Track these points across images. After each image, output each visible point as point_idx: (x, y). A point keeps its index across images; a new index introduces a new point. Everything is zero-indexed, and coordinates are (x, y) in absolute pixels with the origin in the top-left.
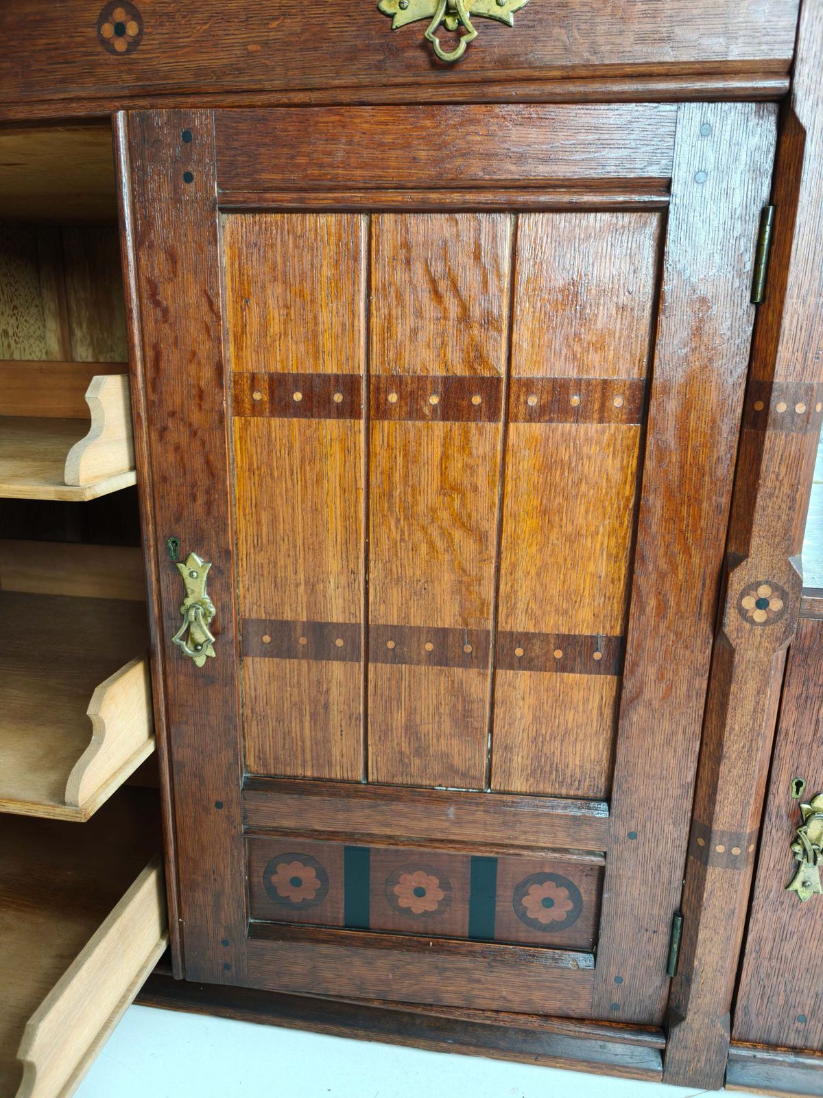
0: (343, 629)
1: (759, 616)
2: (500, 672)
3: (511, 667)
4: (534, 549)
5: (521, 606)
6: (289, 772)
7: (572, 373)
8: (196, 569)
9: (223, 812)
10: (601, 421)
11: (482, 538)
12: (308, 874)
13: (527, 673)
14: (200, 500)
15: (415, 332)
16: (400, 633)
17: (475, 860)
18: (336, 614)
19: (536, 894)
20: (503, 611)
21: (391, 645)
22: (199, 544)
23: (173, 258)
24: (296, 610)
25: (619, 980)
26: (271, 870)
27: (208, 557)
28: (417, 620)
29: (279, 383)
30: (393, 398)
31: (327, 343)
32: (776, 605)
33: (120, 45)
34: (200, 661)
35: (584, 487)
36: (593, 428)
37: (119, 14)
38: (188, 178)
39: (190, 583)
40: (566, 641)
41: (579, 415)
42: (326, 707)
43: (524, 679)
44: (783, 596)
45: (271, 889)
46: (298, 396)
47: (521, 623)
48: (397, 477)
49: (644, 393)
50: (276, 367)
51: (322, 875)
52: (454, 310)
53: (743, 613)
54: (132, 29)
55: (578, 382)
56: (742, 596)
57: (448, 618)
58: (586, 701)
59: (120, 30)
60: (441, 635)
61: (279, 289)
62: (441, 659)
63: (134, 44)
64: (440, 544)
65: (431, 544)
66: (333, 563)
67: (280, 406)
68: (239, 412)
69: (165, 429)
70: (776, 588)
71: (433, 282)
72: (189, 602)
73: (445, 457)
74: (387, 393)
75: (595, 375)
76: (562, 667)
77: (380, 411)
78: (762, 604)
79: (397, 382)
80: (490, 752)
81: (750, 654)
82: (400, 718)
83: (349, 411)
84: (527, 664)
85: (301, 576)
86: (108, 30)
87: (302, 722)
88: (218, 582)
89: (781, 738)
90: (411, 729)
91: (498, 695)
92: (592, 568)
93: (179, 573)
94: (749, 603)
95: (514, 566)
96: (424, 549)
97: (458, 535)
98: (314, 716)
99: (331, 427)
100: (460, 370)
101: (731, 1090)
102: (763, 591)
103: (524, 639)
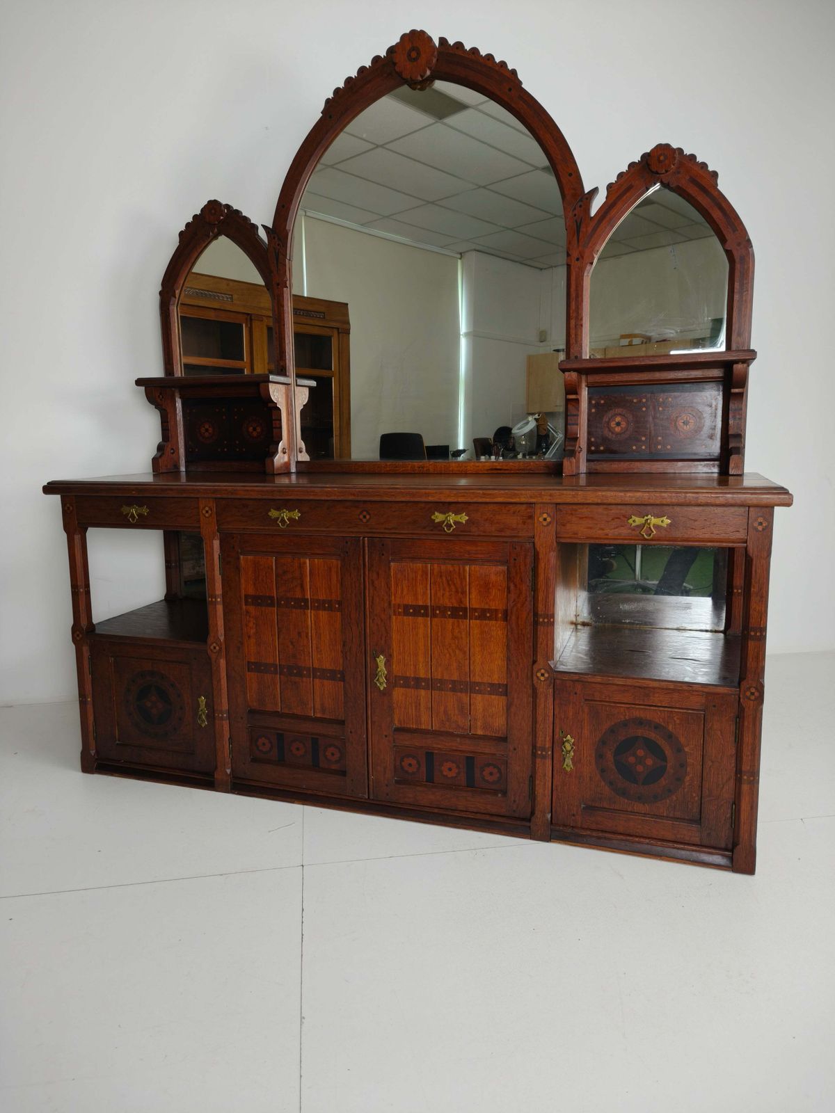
0: (425, 680)
1: (542, 678)
2: (472, 695)
3: (475, 693)
4: (479, 657)
5: (477, 674)
6: (408, 726)
7: (487, 607)
8: (381, 660)
9: (387, 738)
10: (496, 620)
11: (465, 653)
12: (414, 762)
13: (480, 695)
14: (383, 639)
15: (443, 595)
16: (441, 681)
17: (467, 757)
18: (422, 675)
19: (487, 771)
20: (471, 676)
21: (439, 685)
22: (382, 652)
23: (378, 574)
24: (410, 674)
25: (515, 801)
26: (402, 760)
27: (385, 657)
28: (446, 677)
29: (406, 607)
30: (438, 612)
31: (420, 597)
32: (546, 675)
33: (365, 520)
34: (381, 688)
35: (492, 639)
36: (494, 622)
37: (365, 513)
38: (383, 555)
39: (379, 664)
40: (492, 685)
41: (490, 619)
42: (420, 704)
43: (479, 697)
44: (548, 673)
45: (402, 768)
46: (411, 611)
47: (478, 679)
48: (439, 634)
49: (506, 613)
50: (406, 603)
51: (418, 763)
52: (454, 590)
53: (537, 677)
54: (368, 517)
55: (489, 609)
56: (537, 672)
57: (455, 677)
58: (499, 704)
59: (365, 517)
60: (454, 682)
61: (406, 582)
62: (454, 690)
63: (368, 521)
64: (452, 655)
65: (450, 654)
66: (421, 659)
67: (406, 613)
68: (395, 615)
69: (374, 619)
70: (546, 670)
71: (448, 582)
72: (379, 670)
73: (453, 629)
74: (436, 610)
75: (493, 608)
76: (490, 693)
77: (434, 615)
78: (543, 675)
79: (439, 608)
80: (470, 721)
81: (541, 690)
82: (442, 709)
83: (426, 615)
84: (480, 692)
85: (412, 663)
86: (361, 517)
87: (412, 709)
88: (388, 664)
89: (555, 717)
90: (445, 712)
91: (472, 701)
92: (497, 663)
93: (376, 660)
94: (539, 674)
95: (474, 662)
96: (448, 655)
97: (457, 651)
98: (416, 707)
99: (420, 619)
100: (456, 605)
101: (553, 842)
102: (543, 671)
103: (478, 684)
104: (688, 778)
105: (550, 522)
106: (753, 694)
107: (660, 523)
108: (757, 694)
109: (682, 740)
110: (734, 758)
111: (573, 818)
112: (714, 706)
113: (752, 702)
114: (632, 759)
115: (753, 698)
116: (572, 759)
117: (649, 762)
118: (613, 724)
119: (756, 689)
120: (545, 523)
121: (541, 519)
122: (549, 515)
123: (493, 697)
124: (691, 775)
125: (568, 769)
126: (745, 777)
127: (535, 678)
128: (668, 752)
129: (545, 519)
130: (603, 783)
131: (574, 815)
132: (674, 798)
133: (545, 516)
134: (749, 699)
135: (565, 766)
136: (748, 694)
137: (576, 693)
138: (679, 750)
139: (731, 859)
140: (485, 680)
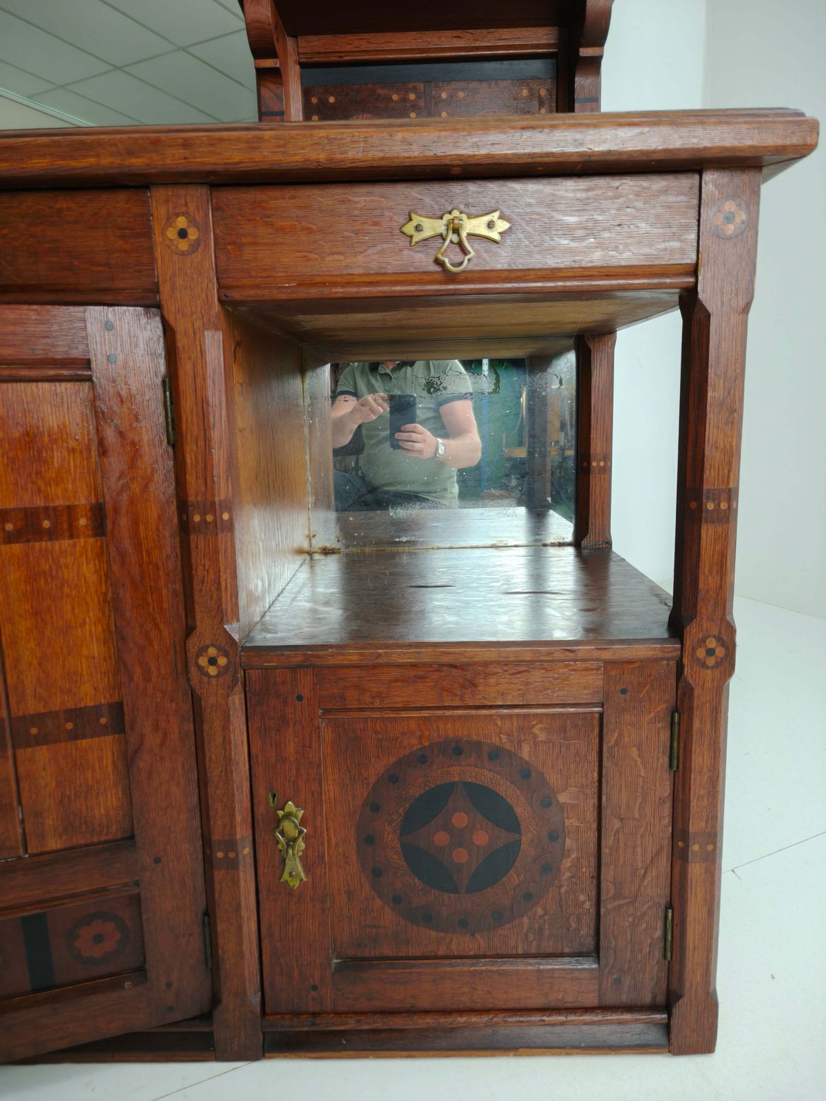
1: (212, 671)
2: (20, 752)
3: (29, 745)
4: (32, 644)
5: (29, 692)
7: (40, 502)
10: (71, 537)
13: (45, 748)
17: (24, 919)
19: (86, 935)
20: (13, 700)
25: (168, 986)
32: (222, 661)
35: (66, 590)
36: (66, 543)
40: (76, 714)
41: (53, 534)
43: (42, 754)
44: (226, 654)
47: (32, 706)
49: (99, 514)
53: (200, 669)
55: (46, 509)
56: (197, 657)
58: (100, 759)
70: (219, 649)
75: (60, 502)
76: (75, 736)
78: (213, 661)
80: (23, 821)
81: (212, 700)
84: (42, 740)
89: (253, 761)
91: (22, 770)
92: (85, 652)
94: (203, 661)
95: (16, 663)
101: (270, 1058)
102: (212, 652)
103: (38, 718)
104: (567, 863)
105: (198, 241)
106: (711, 652)
107: (484, 231)
108: (720, 652)
109: (553, 779)
110: (668, 805)
111: (313, 994)
112: (624, 691)
113: (709, 672)
114: (441, 838)
115: (711, 661)
116: (304, 859)
117: (481, 838)
118: (392, 760)
119: (719, 639)
120: (183, 245)
121: (172, 234)
122: (192, 221)
123: (84, 743)
124: (574, 856)
125: (295, 884)
126: (696, 848)
127: (193, 670)
128: (521, 809)
129: (183, 234)
130: (378, 902)
131: (315, 988)
132: (540, 911)
133: (181, 222)
134: (704, 665)
135: (286, 876)
136: (701, 653)
137: (300, 698)
138: (548, 802)
139: (667, 1028)
140: (59, 702)
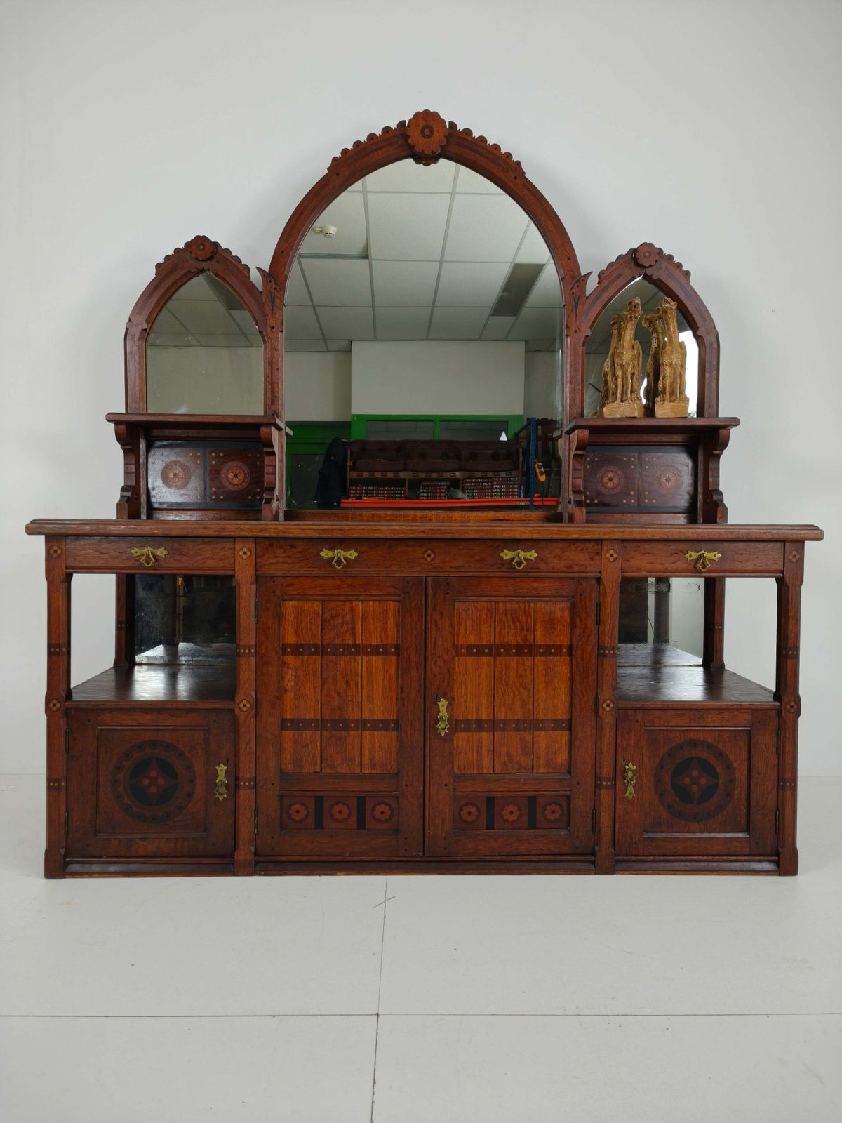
0: (486, 721)
1: (608, 709)
2: (535, 732)
3: (538, 731)
4: (543, 694)
5: (541, 710)
6: (468, 772)
7: (552, 643)
8: (443, 704)
9: (447, 787)
10: (560, 656)
11: (529, 690)
12: (473, 810)
13: (544, 732)
14: (446, 683)
15: (508, 632)
16: (505, 722)
17: (529, 797)
18: (484, 717)
19: (549, 809)
20: (535, 713)
21: (502, 726)
22: (444, 696)
23: (442, 614)
24: (472, 716)
25: (578, 837)
26: (461, 810)
27: (447, 699)
28: (510, 717)
29: (469, 647)
30: (502, 650)
31: (484, 636)
32: (612, 706)
33: (429, 559)
34: (443, 734)
35: (557, 675)
36: (558, 658)
37: (429, 552)
38: (448, 594)
39: (441, 708)
40: (555, 721)
41: (554, 654)
42: (481, 748)
43: (543, 734)
44: (614, 704)
45: (461, 818)
46: (475, 651)
47: (541, 716)
48: (503, 673)
49: (570, 648)
50: (469, 642)
51: (478, 810)
52: (519, 627)
53: (603, 708)
54: (433, 556)
55: (554, 645)
56: (603, 703)
57: (519, 716)
58: (561, 740)
59: (429, 556)
60: (517, 721)
61: (470, 620)
62: (517, 729)
63: (432, 560)
64: (516, 693)
65: (514, 693)
66: (484, 700)
67: (469, 653)
68: (457, 656)
69: (436, 661)
70: (611, 701)
71: (513, 619)
72: (441, 714)
73: (517, 667)
74: (501, 649)
75: (558, 643)
76: (554, 729)
77: (499, 654)
78: (608, 706)
79: (503, 646)
80: (533, 759)
81: (606, 721)
82: (505, 750)
83: (489, 654)
84: (543, 729)
85: (474, 705)
86: (425, 556)
87: (473, 753)
88: (450, 708)
89: (617, 745)
90: (508, 754)
91: (535, 740)
92: (560, 698)
93: (437, 704)
94: (605, 706)
95: (538, 698)
96: (512, 694)
97: (522, 690)
98: (477, 752)
99: (484, 659)
100: (521, 642)
101: (616, 874)
102: (608, 702)
103: (542, 721)
104: (736, 792)
105: (616, 558)
106: (792, 707)
107: (713, 557)
108: (795, 707)
109: (731, 756)
110: (776, 768)
111: (635, 846)
112: (759, 722)
113: (791, 715)
114: (687, 781)
115: (792, 710)
116: (634, 787)
117: (703, 781)
118: (670, 748)
119: (795, 703)
120: (611, 559)
121: (608, 555)
122: (615, 552)
123: (557, 732)
124: (739, 789)
125: (630, 797)
126: (788, 784)
127: (600, 709)
128: (720, 769)
129: (612, 555)
130: (661, 807)
131: (636, 843)
132: (725, 813)
133: (612, 552)
134: (790, 712)
135: (627, 794)
136: (788, 707)
137: (637, 721)
138: (729, 767)
139: (777, 863)
140: (549, 717)
